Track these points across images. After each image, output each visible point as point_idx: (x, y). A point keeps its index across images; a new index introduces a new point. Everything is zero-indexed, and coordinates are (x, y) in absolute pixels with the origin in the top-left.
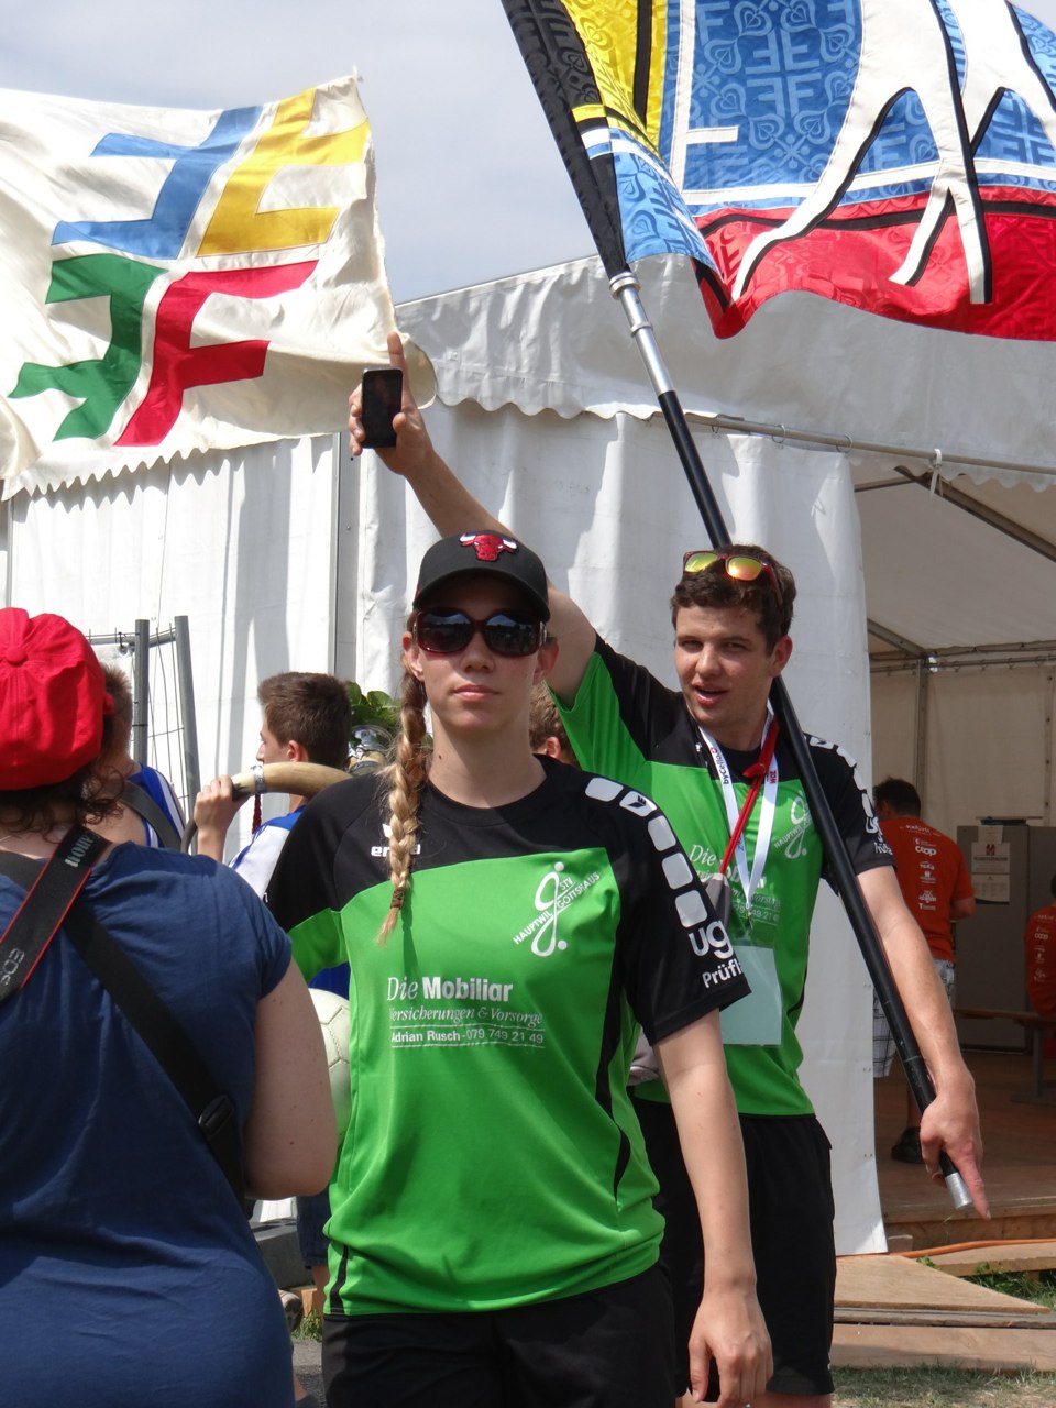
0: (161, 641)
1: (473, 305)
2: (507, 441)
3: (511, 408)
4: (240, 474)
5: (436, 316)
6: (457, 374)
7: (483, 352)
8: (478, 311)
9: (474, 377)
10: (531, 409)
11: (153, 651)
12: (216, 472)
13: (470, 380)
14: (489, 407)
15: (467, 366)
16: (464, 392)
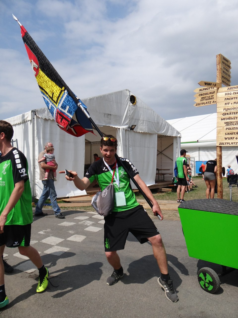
0: (14, 141)
1: (46, 109)
2: (49, 122)
3: (49, 119)
4: (23, 125)
5: (42, 110)
6: (44, 116)
7: (47, 114)
8: (46, 110)
9: (46, 116)
10: (52, 119)
11: (14, 143)
12: (21, 125)
13: (45, 116)
14: (47, 119)
15: (45, 115)
16: (45, 118)
